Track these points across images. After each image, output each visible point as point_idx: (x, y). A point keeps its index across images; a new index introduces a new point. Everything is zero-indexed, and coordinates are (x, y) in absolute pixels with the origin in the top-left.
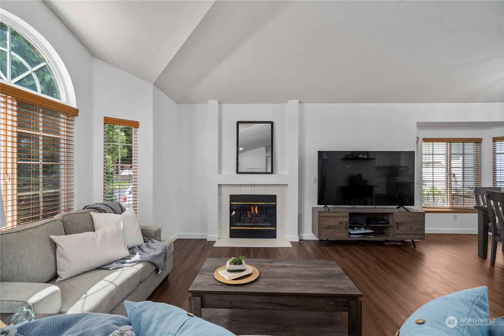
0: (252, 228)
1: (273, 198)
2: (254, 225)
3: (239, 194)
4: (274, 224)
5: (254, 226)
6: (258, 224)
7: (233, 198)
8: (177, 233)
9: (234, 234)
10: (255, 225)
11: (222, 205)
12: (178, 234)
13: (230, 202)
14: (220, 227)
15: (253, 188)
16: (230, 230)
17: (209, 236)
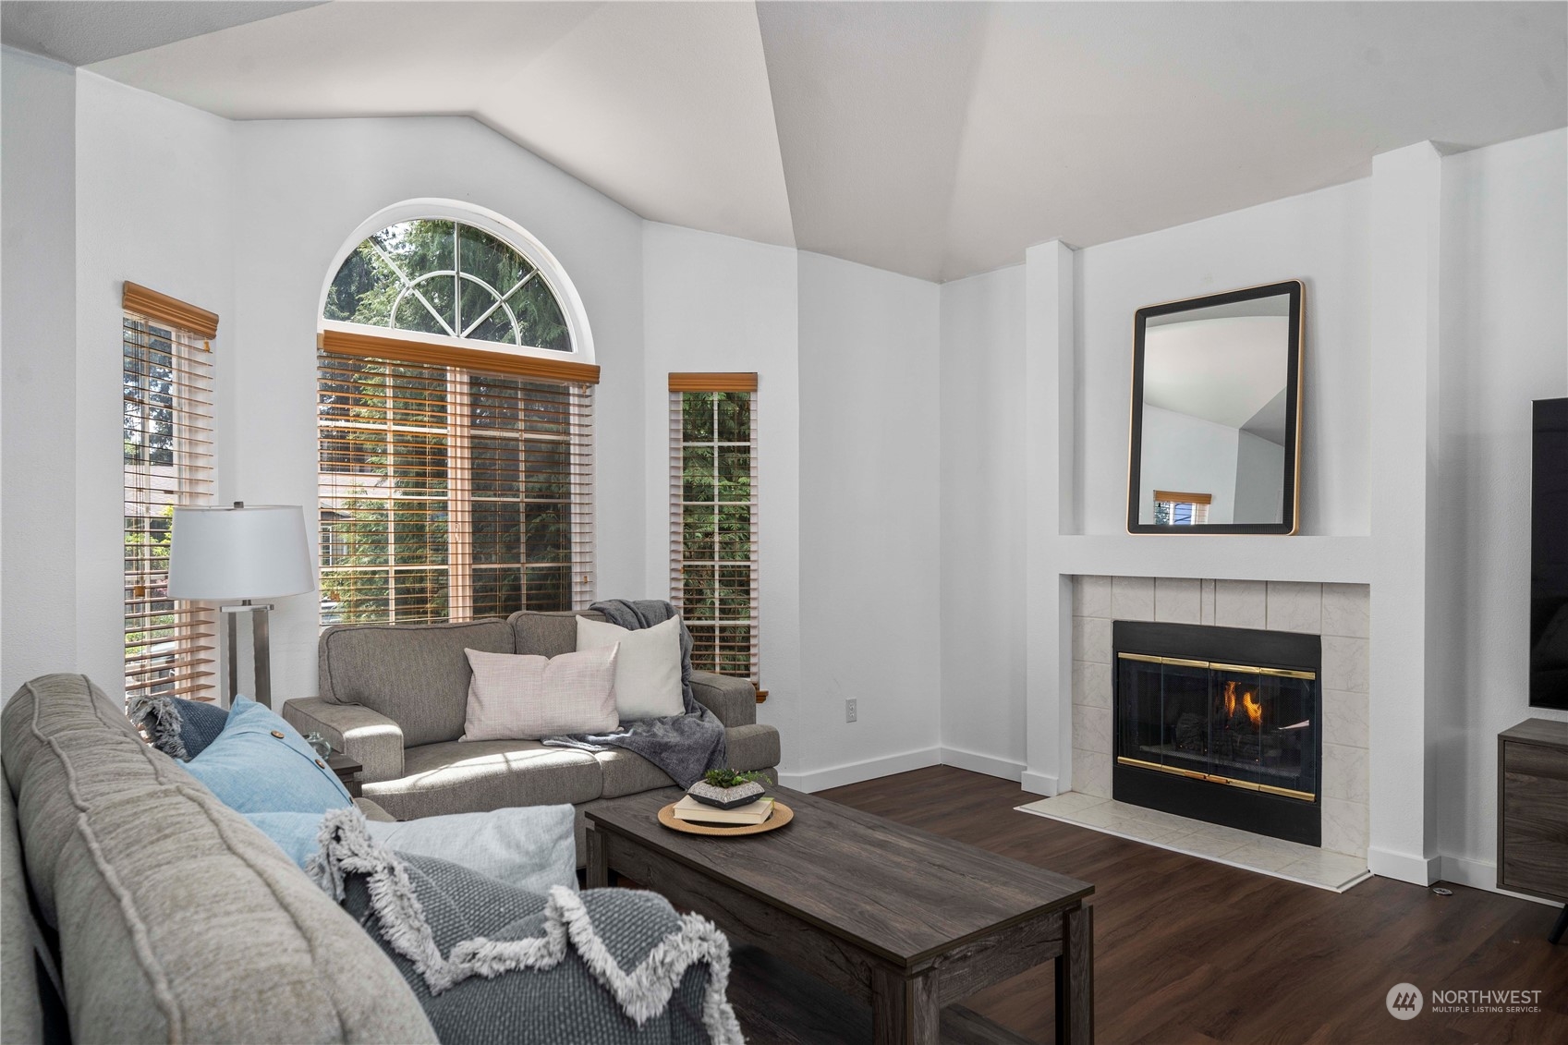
0: (1199, 775)
1: (1307, 649)
2: (1216, 766)
3: (1149, 618)
4: (1312, 779)
5: (1216, 770)
6: (1238, 765)
7: (1125, 634)
8: (939, 745)
9: (1129, 787)
10: (1221, 766)
11: (1085, 658)
12: (941, 749)
13: (1116, 649)
14: (1078, 749)
15: (1208, 596)
16: (1114, 768)
17: (1029, 772)
